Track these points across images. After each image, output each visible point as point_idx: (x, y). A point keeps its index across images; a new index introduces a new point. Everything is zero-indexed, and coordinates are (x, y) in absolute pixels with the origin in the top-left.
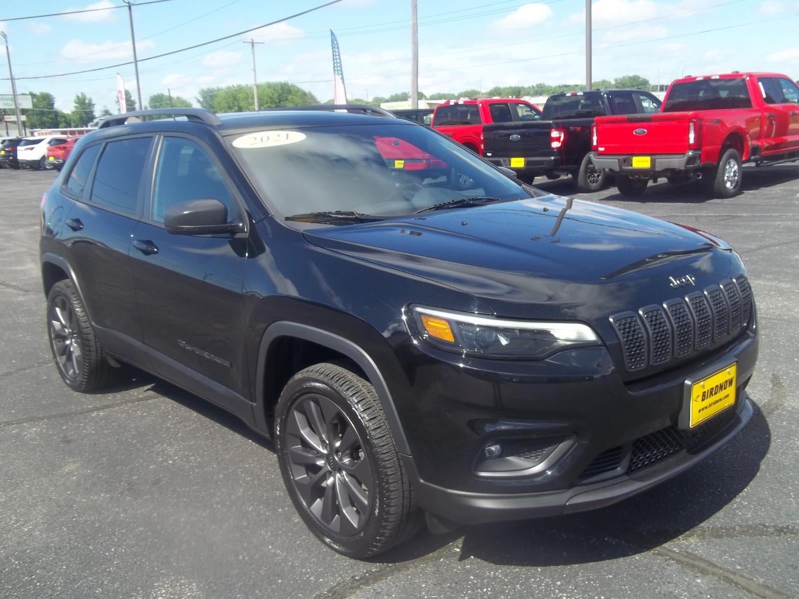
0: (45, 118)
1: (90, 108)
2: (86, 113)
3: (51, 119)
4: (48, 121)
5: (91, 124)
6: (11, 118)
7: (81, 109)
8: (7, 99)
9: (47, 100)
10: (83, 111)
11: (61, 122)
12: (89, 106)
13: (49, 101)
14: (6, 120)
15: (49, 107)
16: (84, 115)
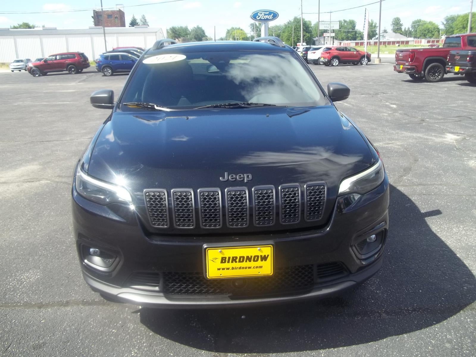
0: (349, 35)
1: (375, 28)
2: (372, 31)
3: (353, 35)
4: (351, 36)
5: (374, 38)
6: (327, 35)
7: (370, 29)
8: (327, 24)
9: (352, 24)
10: (371, 31)
11: (358, 37)
12: (375, 27)
13: (353, 25)
14: (324, 36)
15: (353, 28)
16: (371, 33)
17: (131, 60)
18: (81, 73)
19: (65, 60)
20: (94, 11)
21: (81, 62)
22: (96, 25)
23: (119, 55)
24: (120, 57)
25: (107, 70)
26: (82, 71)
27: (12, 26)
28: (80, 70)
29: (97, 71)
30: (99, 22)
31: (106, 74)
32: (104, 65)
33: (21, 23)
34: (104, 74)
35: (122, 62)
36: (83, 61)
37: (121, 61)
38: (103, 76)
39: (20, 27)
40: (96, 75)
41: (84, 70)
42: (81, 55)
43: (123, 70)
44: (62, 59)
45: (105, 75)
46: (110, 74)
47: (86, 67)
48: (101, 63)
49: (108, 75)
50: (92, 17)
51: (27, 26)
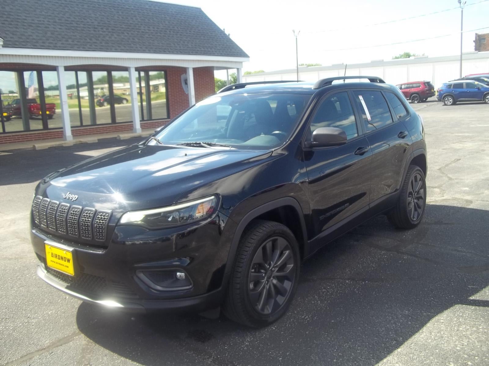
17: (476, 88)
18: (425, 102)
19: (410, 89)
20: (476, 34)
21: (425, 91)
22: (476, 49)
23: (464, 83)
24: (464, 85)
25: (448, 99)
26: (427, 100)
27: (394, 57)
28: (424, 99)
29: (437, 100)
30: (480, 46)
31: (446, 103)
32: (445, 93)
33: (402, 53)
34: (445, 103)
35: (466, 91)
36: (427, 90)
37: (465, 89)
38: (443, 105)
39: (401, 57)
40: (438, 104)
41: (429, 99)
42: (426, 84)
43: (466, 99)
44: (407, 88)
45: (445, 105)
46: (451, 103)
47: (431, 96)
48: (442, 92)
49: (448, 104)
50: (474, 41)
51: (408, 55)
